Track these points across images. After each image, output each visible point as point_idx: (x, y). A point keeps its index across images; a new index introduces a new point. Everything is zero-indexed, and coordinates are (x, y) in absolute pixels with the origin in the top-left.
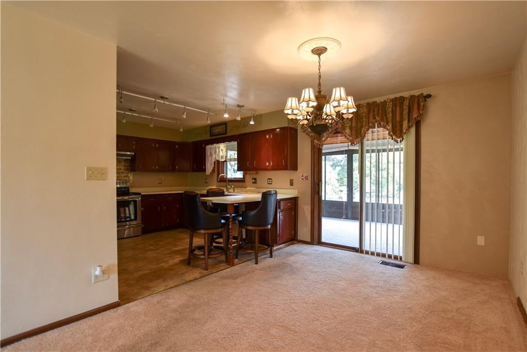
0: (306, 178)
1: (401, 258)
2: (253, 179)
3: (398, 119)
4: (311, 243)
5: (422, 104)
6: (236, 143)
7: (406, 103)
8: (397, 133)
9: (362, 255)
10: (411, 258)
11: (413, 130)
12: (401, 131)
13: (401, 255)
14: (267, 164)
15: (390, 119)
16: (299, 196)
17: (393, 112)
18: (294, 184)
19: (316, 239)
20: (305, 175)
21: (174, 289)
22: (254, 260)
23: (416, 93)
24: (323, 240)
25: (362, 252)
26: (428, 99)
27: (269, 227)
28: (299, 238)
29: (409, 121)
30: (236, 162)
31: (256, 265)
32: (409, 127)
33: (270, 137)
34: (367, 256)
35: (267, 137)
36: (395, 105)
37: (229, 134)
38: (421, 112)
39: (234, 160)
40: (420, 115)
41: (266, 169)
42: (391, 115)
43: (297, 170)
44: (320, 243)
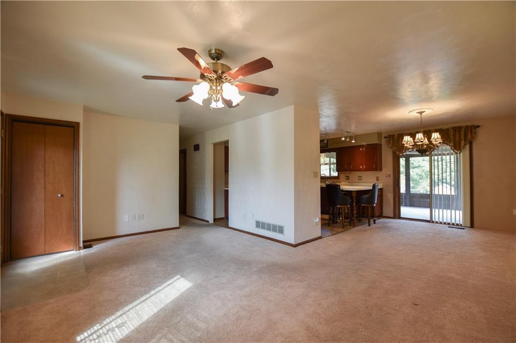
0: (389, 176)
1: (461, 225)
2: (346, 177)
3: (457, 139)
4: (394, 218)
5: (473, 131)
6: (335, 153)
7: (463, 130)
8: (457, 148)
9: (433, 224)
10: (468, 224)
11: (468, 146)
12: (460, 147)
13: (461, 223)
14: (361, 167)
15: (452, 140)
16: (384, 187)
17: (454, 136)
18: (380, 180)
19: (397, 215)
20: (389, 174)
21: (341, 233)
22: (367, 224)
23: (470, 124)
24: (402, 216)
25: (433, 222)
26: (477, 128)
27: (375, 205)
28: (384, 215)
29: (465, 141)
30: (335, 165)
31: (370, 227)
32: (465, 145)
33: (363, 149)
34: (437, 224)
35: (361, 149)
36: (455, 132)
37: (329, 147)
38: (473, 136)
39: (334, 164)
40: (472, 138)
41: (360, 170)
42: (452, 137)
43: (381, 170)
44: (400, 218)
